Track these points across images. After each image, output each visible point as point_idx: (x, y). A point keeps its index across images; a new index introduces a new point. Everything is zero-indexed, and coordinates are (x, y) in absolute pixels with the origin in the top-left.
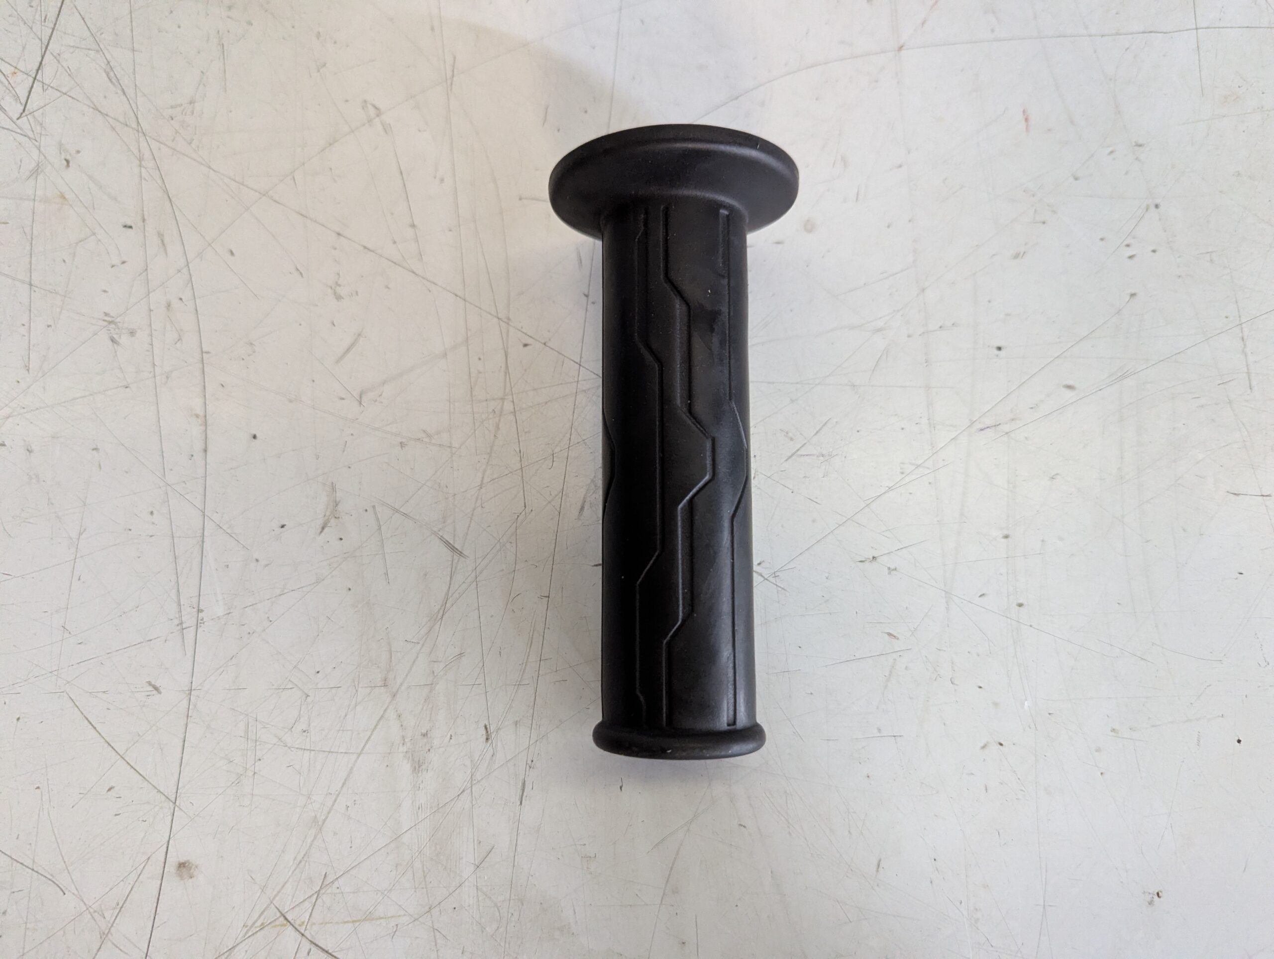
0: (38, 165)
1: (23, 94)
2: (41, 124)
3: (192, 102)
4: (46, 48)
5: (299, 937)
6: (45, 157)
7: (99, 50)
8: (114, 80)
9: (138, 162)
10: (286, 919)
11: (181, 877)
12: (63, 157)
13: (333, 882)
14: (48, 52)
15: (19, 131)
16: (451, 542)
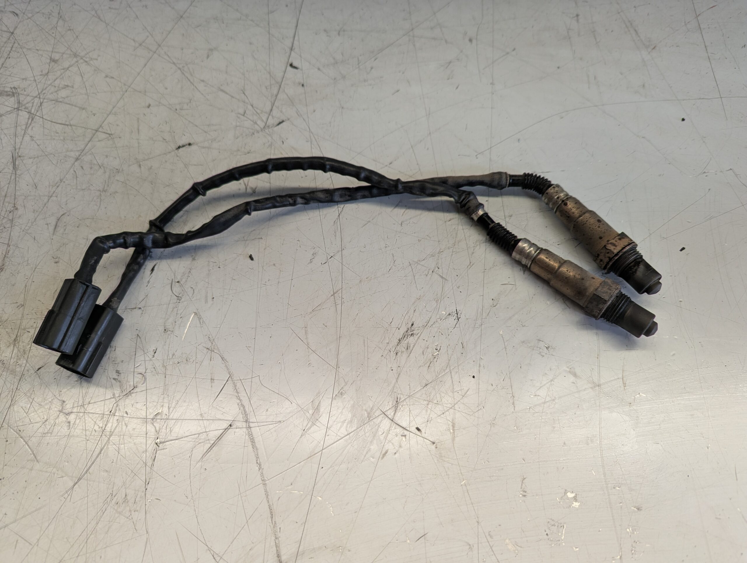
0: (272, 143)
5: (391, 422)
6: (274, 141)
7: (294, 106)
8: (300, 115)
9: (310, 142)
10: (385, 414)
12: (281, 141)
13: (403, 400)
14: (274, 105)
16: (442, 275)
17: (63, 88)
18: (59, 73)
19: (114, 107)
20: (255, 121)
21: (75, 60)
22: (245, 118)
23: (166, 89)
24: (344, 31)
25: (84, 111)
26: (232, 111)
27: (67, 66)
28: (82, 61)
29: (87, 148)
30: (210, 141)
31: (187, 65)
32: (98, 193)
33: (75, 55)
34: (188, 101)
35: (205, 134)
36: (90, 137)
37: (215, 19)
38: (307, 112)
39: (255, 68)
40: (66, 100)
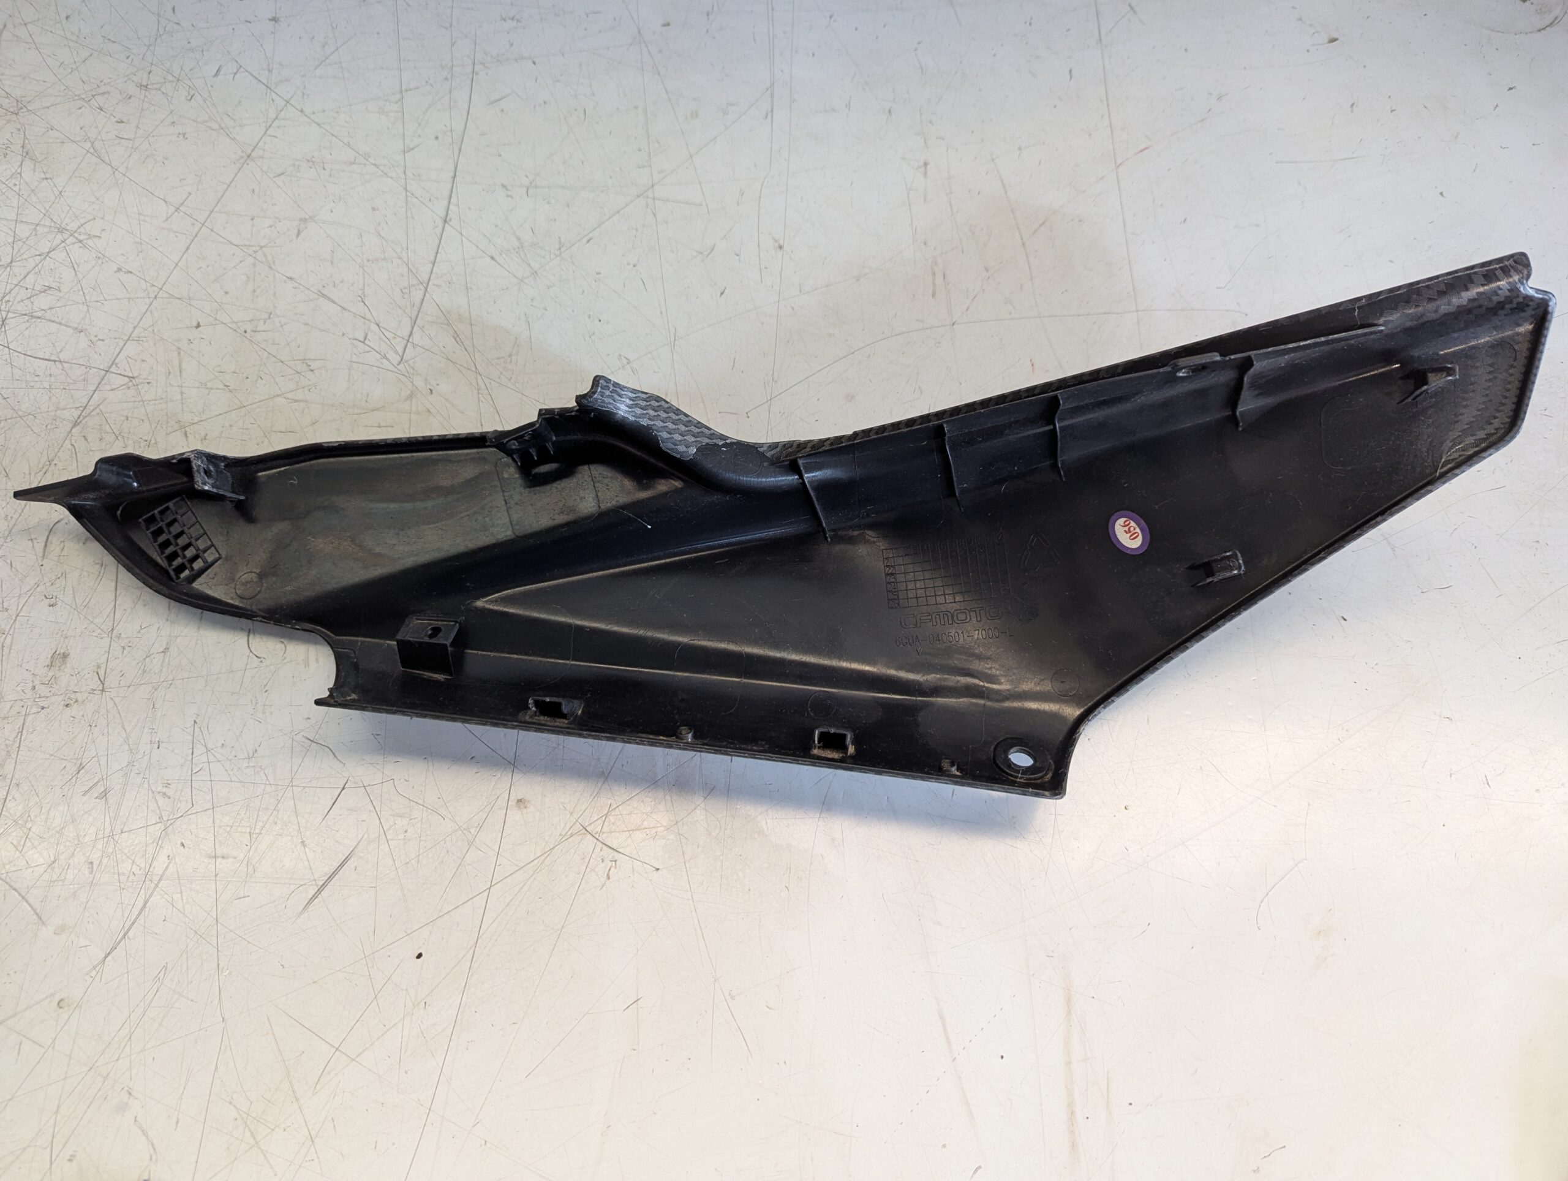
0: (412, 393)
1: (400, 350)
2: (413, 369)
3: (510, 356)
4: (415, 323)
5: (595, 841)
6: (416, 387)
7: (449, 324)
8: (459, 342)
9: (476, 391)
10: (586, 830)
11: (520, 808)
12: (429, 387)
13: (615, 809)
14: (416, 326)
15: (397, 371)
17: (41, 292)
18: (31, 263)
19: (135, 328)
21: (60, 237)
22: (367, 348)
23: (226, 293)
24: (536, 187)
25: (82, 333)
26: (344, 334)
27: (47, 250)
28: (71, 240)
29: (93, 402)
30: (307, 389)
31: (262, 247)
33: (61, 230)
34: (266, 316)
35: (297, 375)
36: (97, 383)
37: (309, 161)
38: (472, 339)
39: (382, 256)
40: (48, 315)
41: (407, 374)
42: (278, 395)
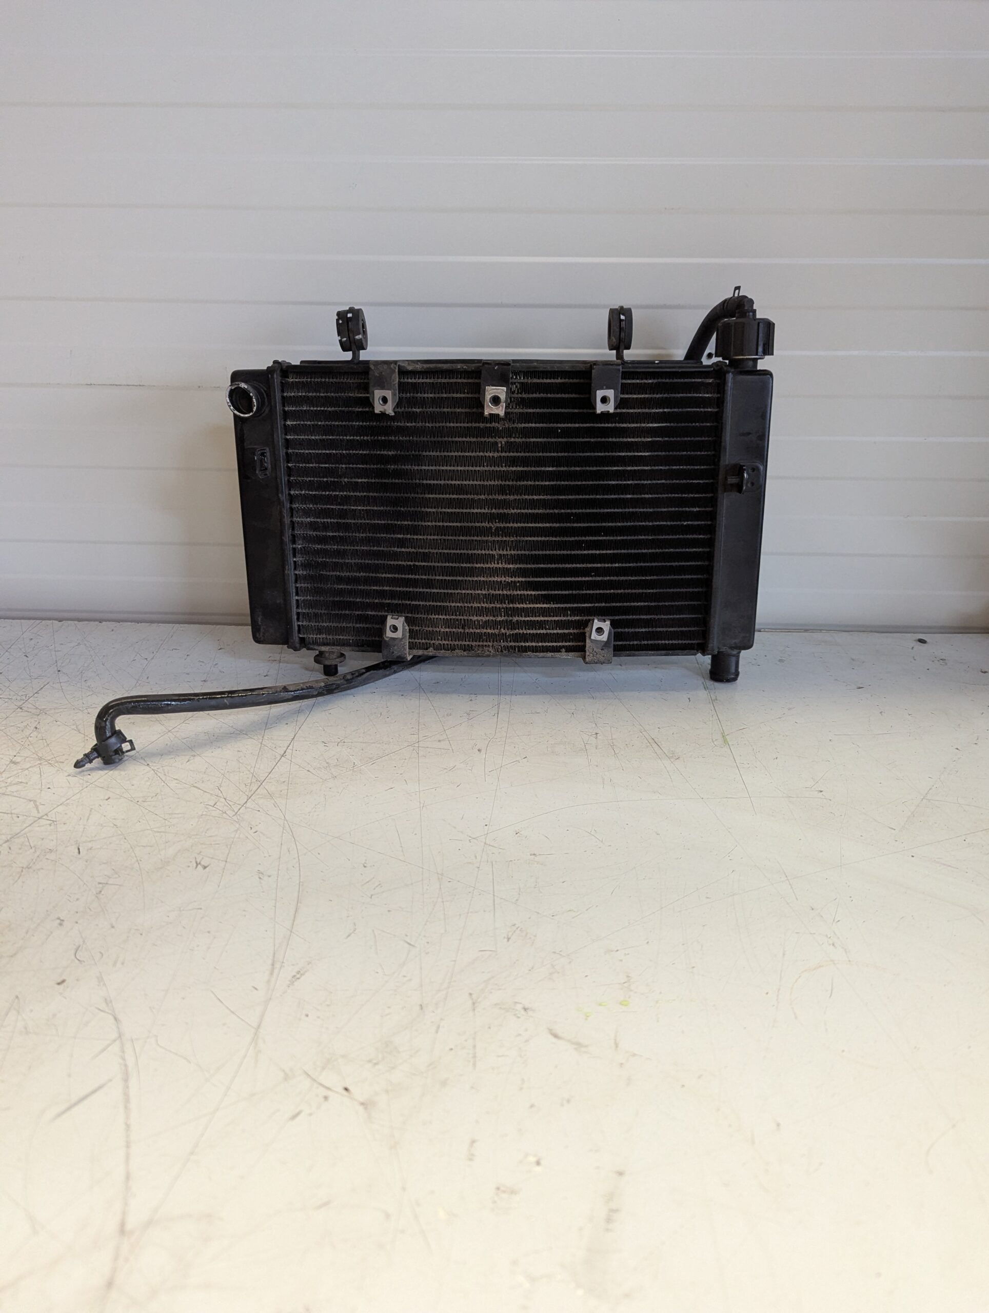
9: (283, 829)
17: (14, 784)
18: (15, 772)
19: (67, 800)
20: (224, 811)
21: (39, 762)
22: (216, 809)
23: (133, 785)
24: (344, 742)
25: (32, 802)
26: (201, 803)
27: (28, 767)
28: (46, 763)
29: (23, 832)
30: (168, 827)
31: (163, 767)
32: (19, 870)
33: (40, 759)
34: (154, 795)
35: (164, 821)
36: (30, 823)
37: (205, 733)
38: (286, 804)
39: (238, 770)
40: (15, 794)
41: (237, 820)
42: (148, 830)
